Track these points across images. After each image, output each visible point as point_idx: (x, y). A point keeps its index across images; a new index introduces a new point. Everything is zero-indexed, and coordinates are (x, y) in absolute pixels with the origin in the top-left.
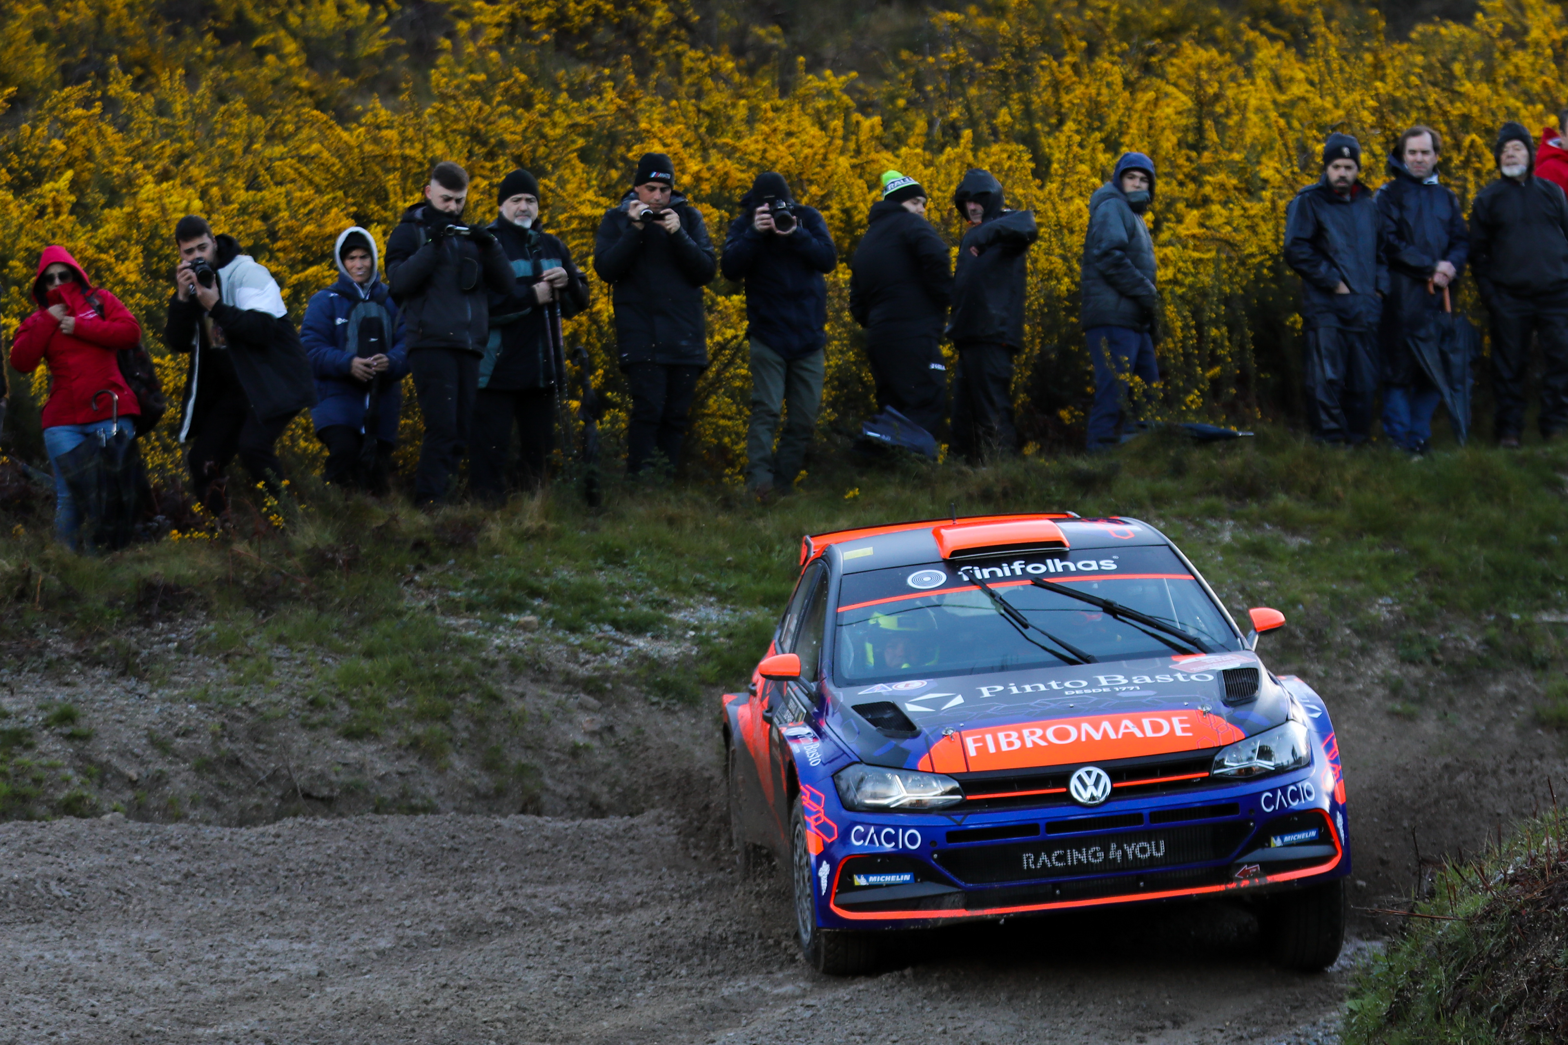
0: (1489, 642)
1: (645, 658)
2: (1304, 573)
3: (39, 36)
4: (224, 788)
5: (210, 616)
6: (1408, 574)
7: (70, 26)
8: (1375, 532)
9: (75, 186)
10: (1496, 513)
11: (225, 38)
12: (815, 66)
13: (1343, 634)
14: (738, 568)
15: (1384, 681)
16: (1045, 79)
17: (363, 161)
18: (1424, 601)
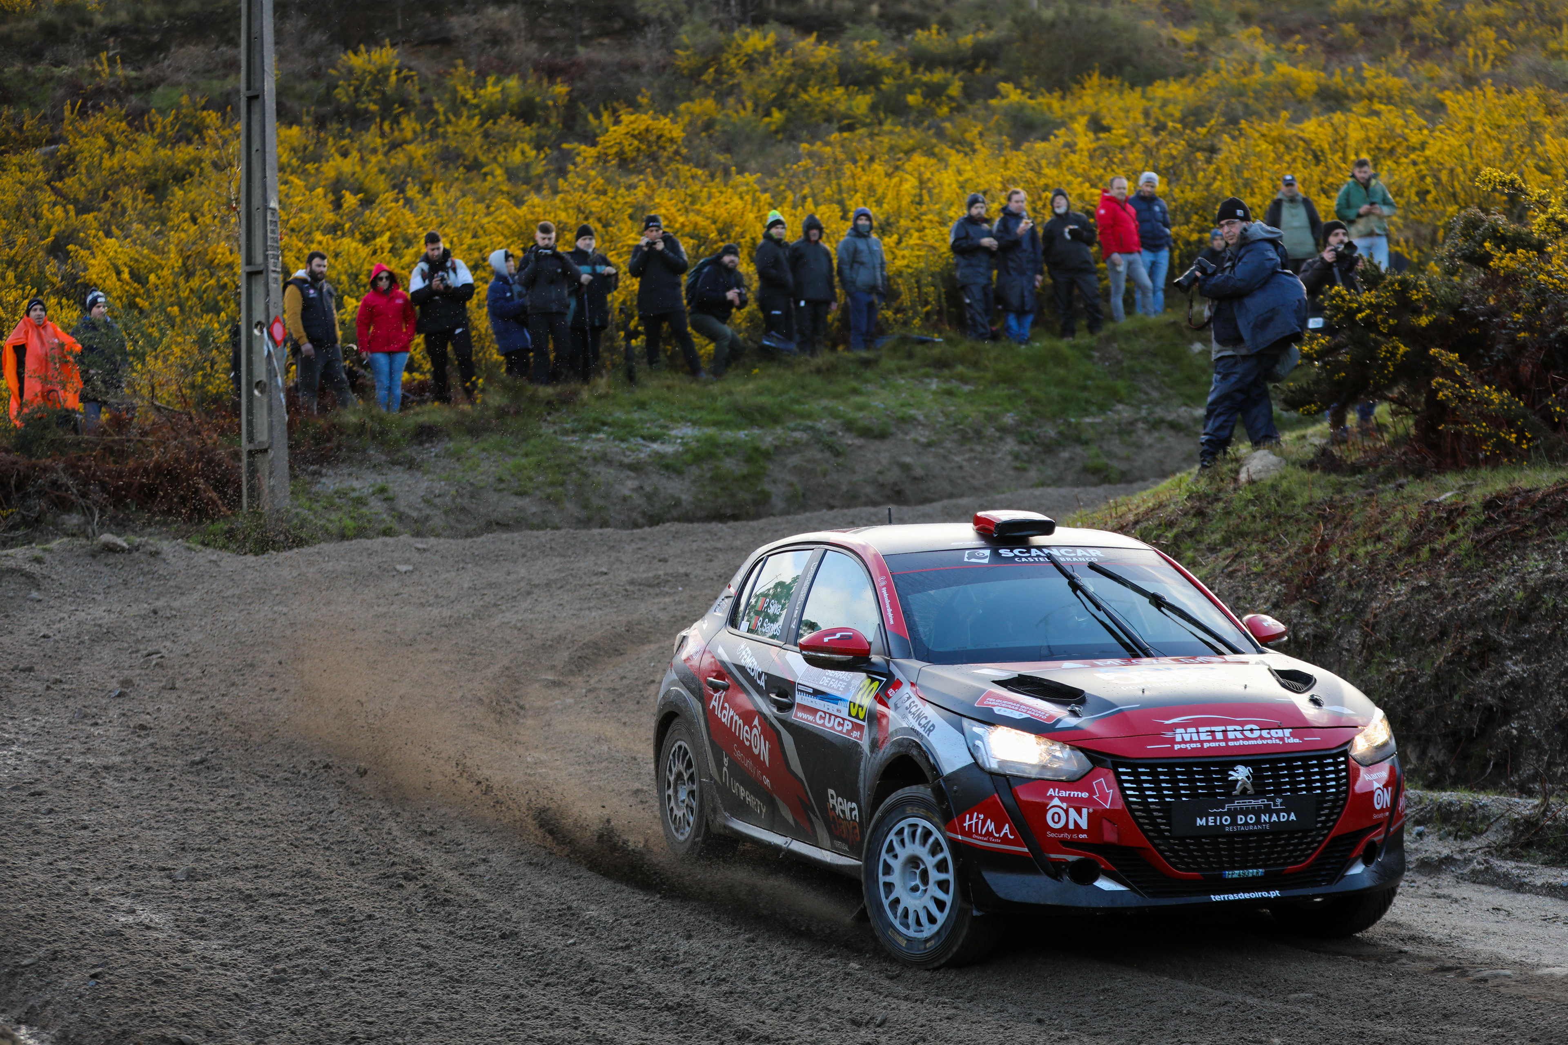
0: (1060, 433)
1: (657, 453)
2: (972, 403)
3: (382, 171)
4: (458, 521)
5: (451, 440)
6: (1020, 402)
7: (396, 166)
8: (1004, 382)
9: (391, 239)
10: (1062, 372)
11: (469, 169)
12: (741, 172)
13: (990, 431)
14: (701, 408)
15: (1011, 453)
16: (848, 173)
17: (526, 223)
18: (1029, 414)
